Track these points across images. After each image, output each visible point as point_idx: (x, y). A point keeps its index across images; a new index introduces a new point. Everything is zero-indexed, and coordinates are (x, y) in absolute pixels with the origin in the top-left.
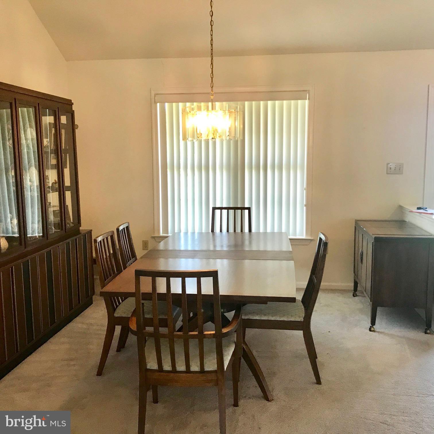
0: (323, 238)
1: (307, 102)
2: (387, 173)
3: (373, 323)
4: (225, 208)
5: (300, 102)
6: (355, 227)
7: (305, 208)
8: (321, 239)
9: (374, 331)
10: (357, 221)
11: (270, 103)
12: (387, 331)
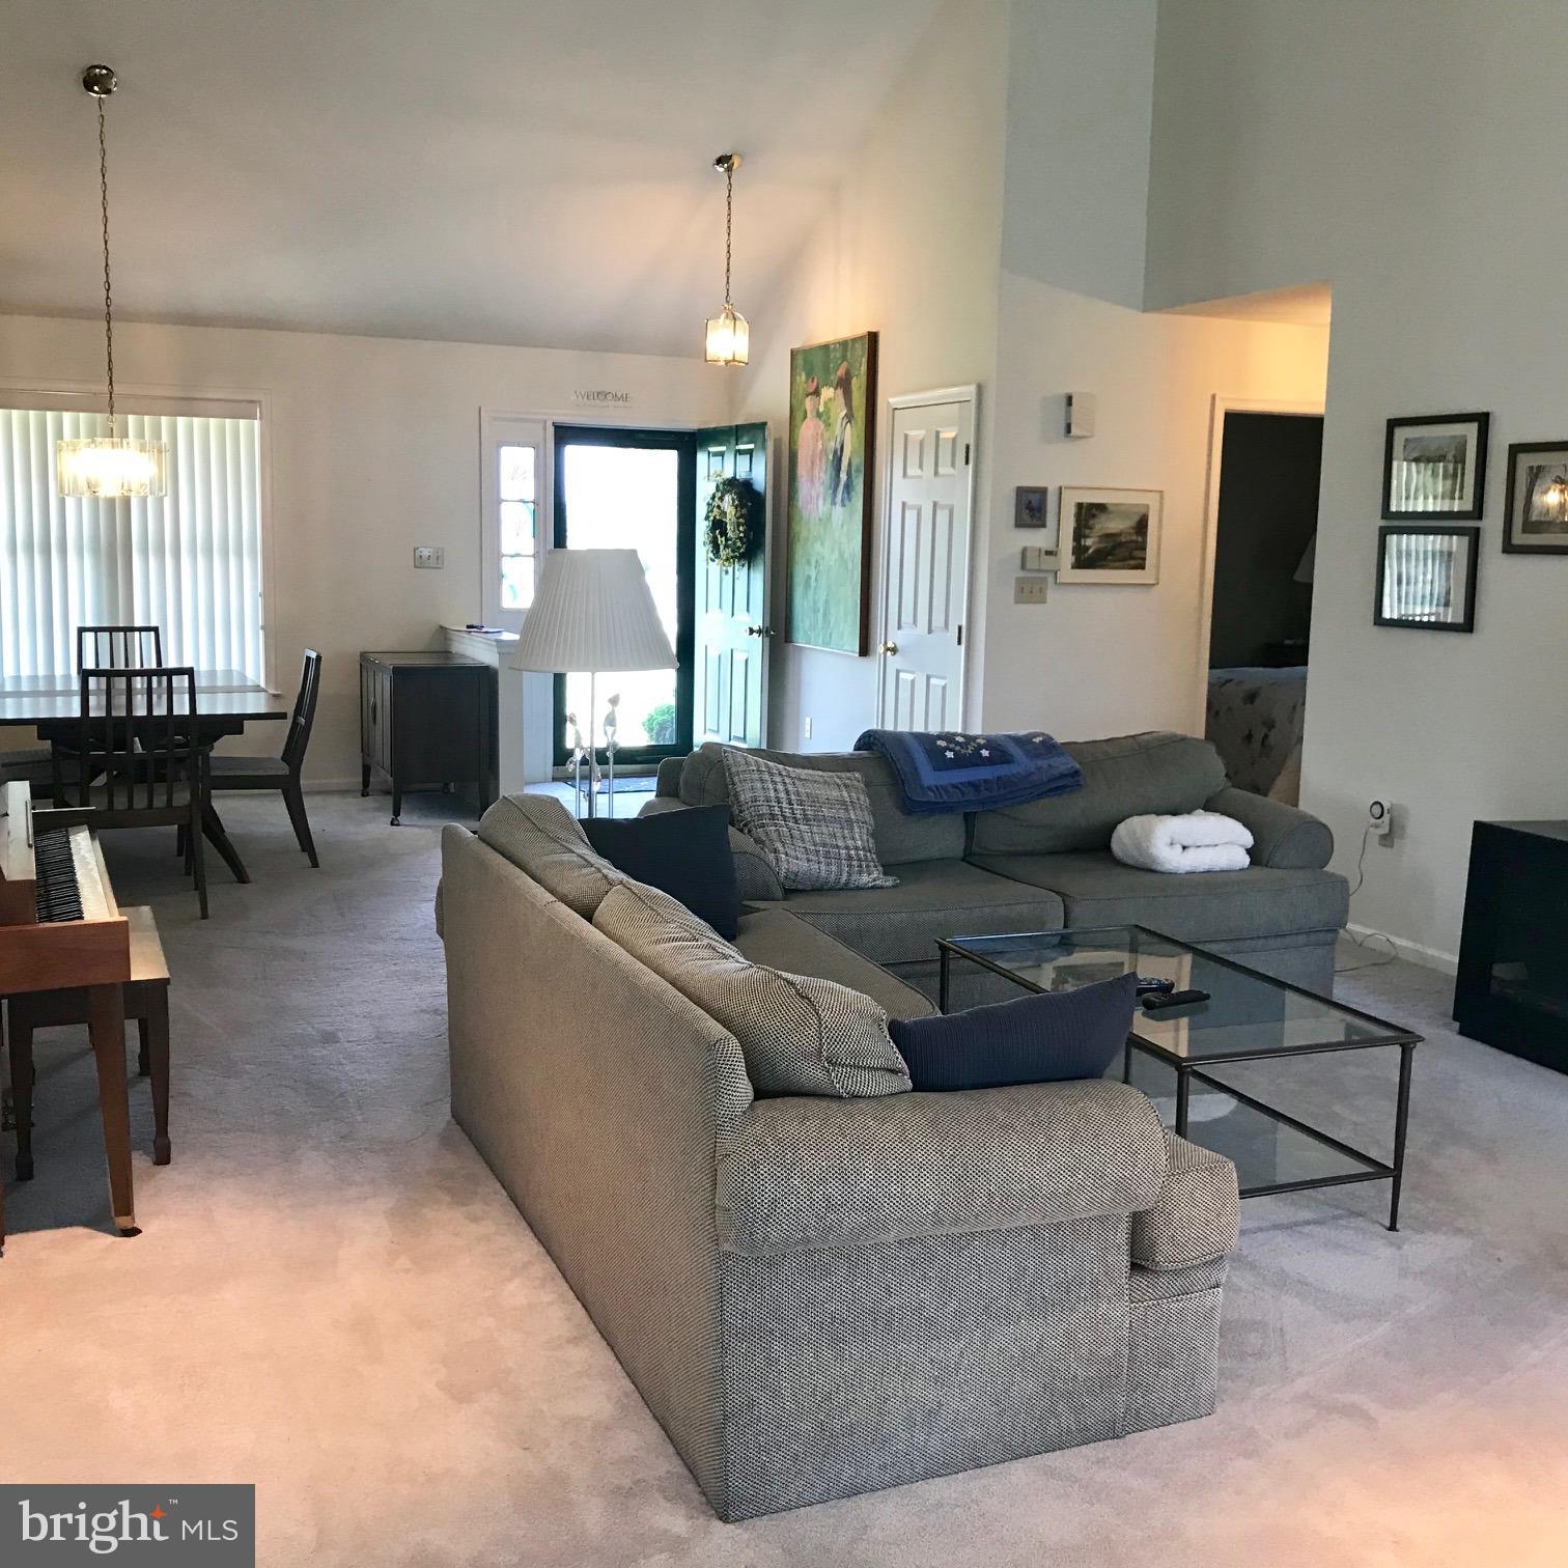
0: (313, 655)
1: (257, 423)
2: (415, 567)
3: (397, 813)
4: (119, 629)
5: (242, 423)
6: (361, 665)
7: (261, 632)
8: (308, 658)
9: (398, 825)
10: (364, 656)
11: (181, 421)
12: (420, 823)
